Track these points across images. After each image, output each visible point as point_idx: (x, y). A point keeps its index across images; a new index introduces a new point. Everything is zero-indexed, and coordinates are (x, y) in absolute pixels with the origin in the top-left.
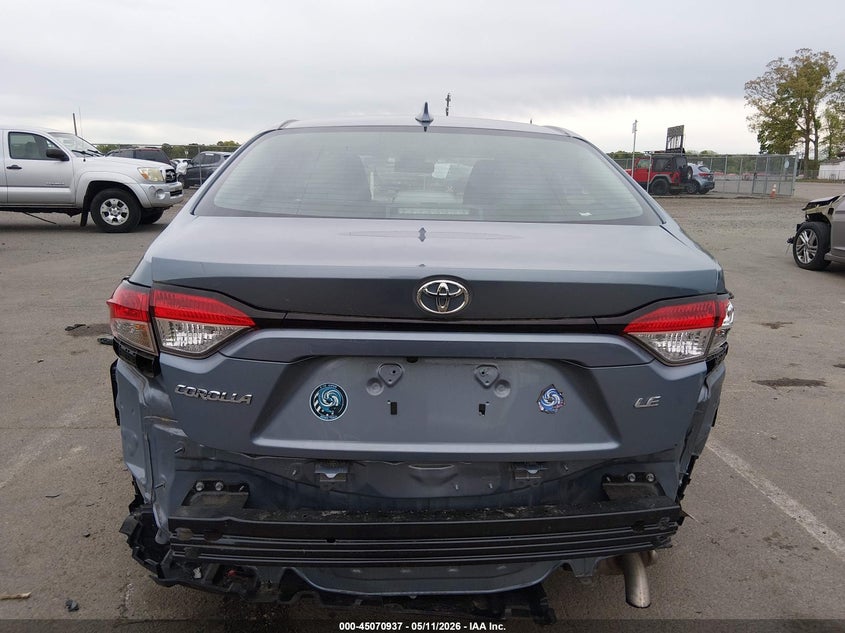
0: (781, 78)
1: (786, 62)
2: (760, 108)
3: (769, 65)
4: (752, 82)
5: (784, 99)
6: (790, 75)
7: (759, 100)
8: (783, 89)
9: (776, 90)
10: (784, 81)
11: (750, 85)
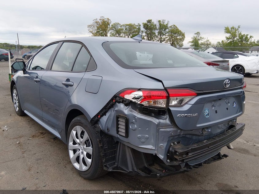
0: (97, 25)
1: (98, 20)
2: (93, 34)
3: (94, 20)
4: (90, 26)
5: (99, 31)
6: (100, 24)
7: (92, 31)
8: (98, 28)
9: (96, 28)
10: (98, 26)
11: (89, 26)
